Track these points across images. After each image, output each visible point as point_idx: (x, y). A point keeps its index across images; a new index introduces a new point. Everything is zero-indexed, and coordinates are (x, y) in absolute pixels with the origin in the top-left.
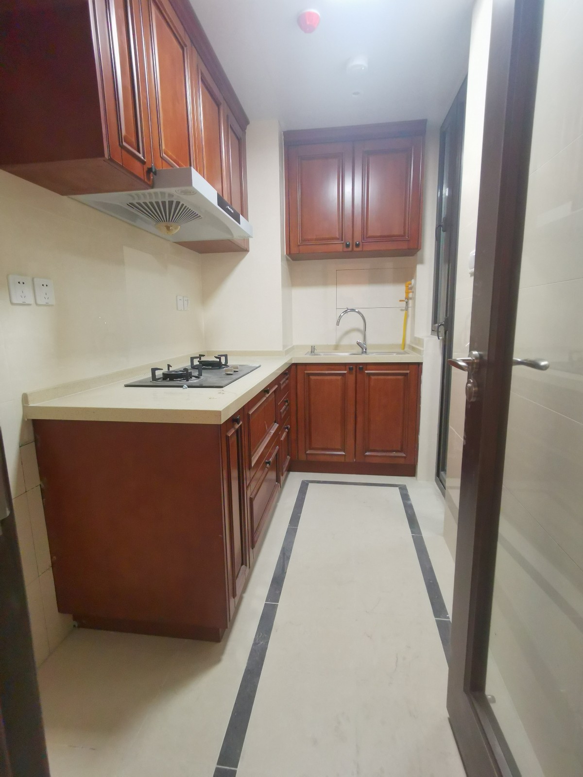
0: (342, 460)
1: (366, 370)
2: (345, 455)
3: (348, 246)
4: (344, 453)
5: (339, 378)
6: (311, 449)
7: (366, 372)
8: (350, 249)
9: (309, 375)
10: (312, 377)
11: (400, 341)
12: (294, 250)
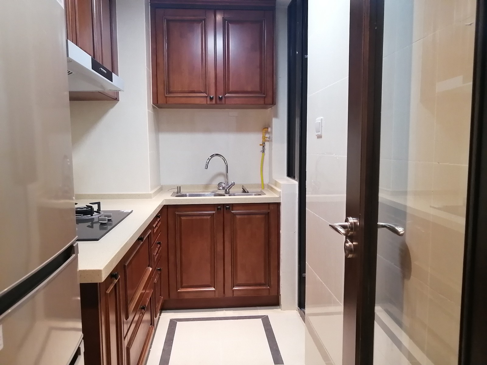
0: (212, 296)
1: (232, 210)
2: (214, 291)
3: (211, 99)
4: (214, 289)
5: (209, 217)
6: (182, 287)
7: (232, 212)
8: (214, 102)
9: (180, 216)
10: (183, 218)
11: (260, 182)
12: (161, 100)
